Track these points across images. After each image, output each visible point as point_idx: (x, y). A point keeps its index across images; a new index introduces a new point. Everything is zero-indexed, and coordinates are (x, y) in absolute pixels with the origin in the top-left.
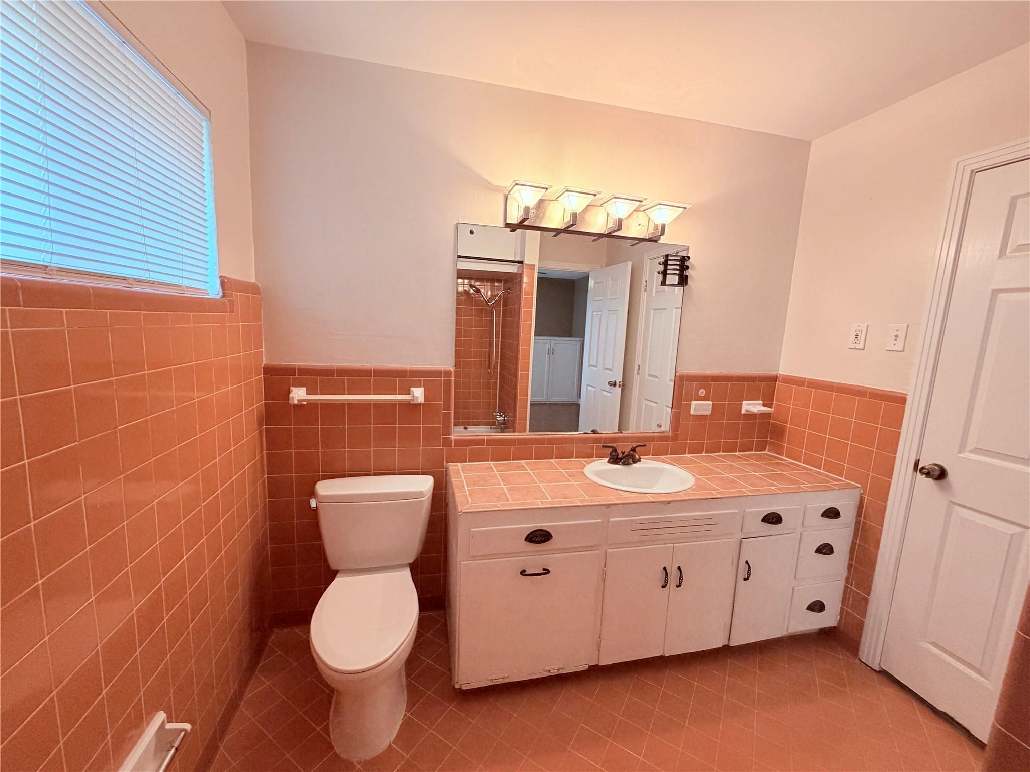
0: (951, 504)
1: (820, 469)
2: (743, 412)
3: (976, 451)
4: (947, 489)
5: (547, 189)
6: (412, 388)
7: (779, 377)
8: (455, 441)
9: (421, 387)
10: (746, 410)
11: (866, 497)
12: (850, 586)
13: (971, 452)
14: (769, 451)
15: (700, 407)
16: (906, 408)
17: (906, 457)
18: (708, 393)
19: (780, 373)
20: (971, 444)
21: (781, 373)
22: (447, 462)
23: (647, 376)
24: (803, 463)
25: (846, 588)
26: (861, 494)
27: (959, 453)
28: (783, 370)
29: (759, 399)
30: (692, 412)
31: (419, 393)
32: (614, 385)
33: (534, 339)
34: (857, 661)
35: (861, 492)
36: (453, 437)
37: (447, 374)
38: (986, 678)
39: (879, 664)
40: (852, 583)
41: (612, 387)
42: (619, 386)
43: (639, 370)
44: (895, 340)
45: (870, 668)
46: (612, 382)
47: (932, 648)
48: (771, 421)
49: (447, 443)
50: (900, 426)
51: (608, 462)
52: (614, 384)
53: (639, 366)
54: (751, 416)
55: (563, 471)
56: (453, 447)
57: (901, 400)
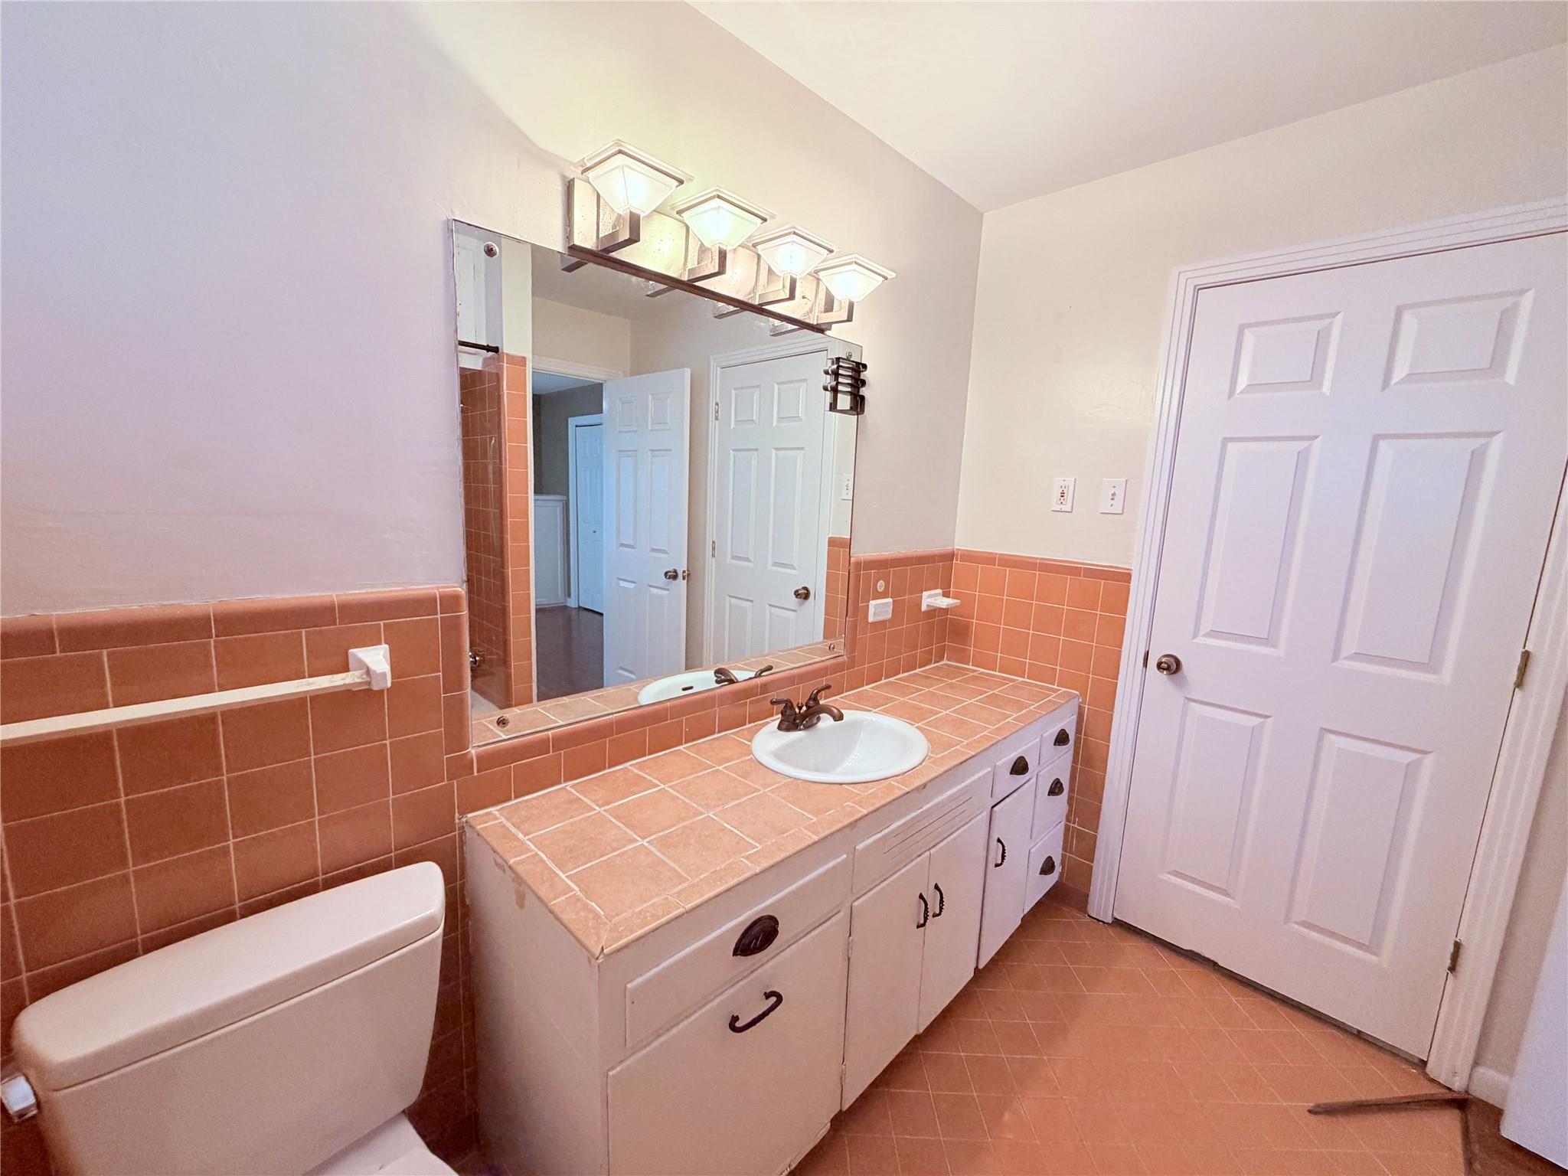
0: (1186, 701)
1: (1024, 678)
2: (924, 608)
3: (1213, 634)
4: (1182, 684)
5: (681, 182)
6: (350, 651)
7: (957, 555)
8: (480, 758)
9: (380, 643)
10: (928, 606)
11: (1086, 706)
12: (1072, 825)
13: (1207, 635)
14: (948, 660)
15: (879, 609)
16: (1131, 588)
17: (1134, 648)
18: (887, 588)
19: (956, 547)
20: (1206, 626)
21: (958, 547)
22: (463, 813)
23: (729, 559)
24: (999, 672)
25: (1067, 828)
26: (1081, 703)
27: (1194, 638)
28: (962, 542)
29: (936, 588)
30: (871, 619)
31: (376, 659)
32: (675, 577)
33: (535, 500)
34: (1088, 919)
35: (1080, 700)
36: (473, 751)
37: (450, 602)
38: (1232, 898)
39: (1113, 914)
40: (1075, 819)
41: (671, 580)
42: (684, 578)
43: (714, 549)
44: (1112, 499)
45: (1103, 922)
46: (670, 572)
47: (1174, 879)
48: (949, 616)
49: (462, 766)
50: (1125, 612)
51: (780, 728)
52: (673, 576)
53: (713, 542)
54: (934, 612)
55: (720, 768)
56: (476, 774)
57: (1126, 577)
